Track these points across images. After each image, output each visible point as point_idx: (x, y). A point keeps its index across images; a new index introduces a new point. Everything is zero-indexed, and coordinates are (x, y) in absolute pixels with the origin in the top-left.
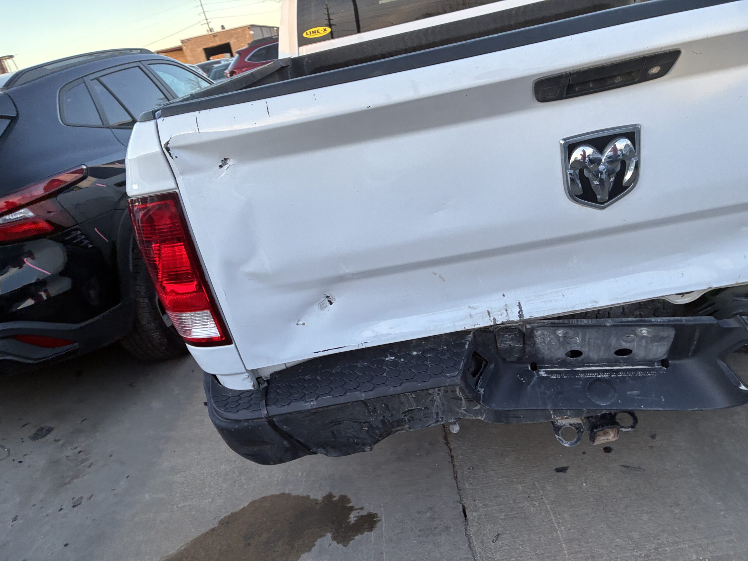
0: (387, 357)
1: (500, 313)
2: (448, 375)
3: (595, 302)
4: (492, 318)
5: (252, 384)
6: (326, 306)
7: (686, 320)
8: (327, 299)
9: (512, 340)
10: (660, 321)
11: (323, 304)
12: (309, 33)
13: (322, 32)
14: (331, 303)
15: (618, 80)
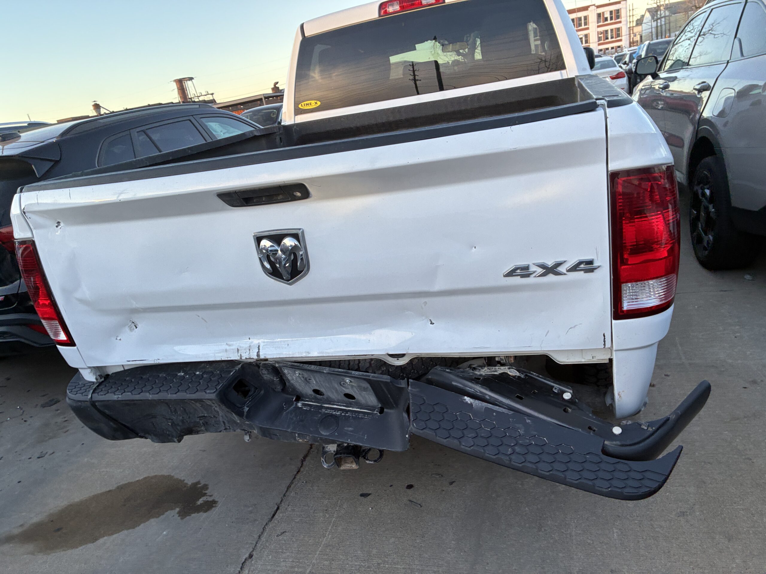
0: (180, 373)
1: (245, 351)
2: (208, 391)
3: (309, 353)
4: (239, 354)
5: (95, 377)
6: (134, 329)
7: (373, 377)
8: (133, 324)
9: (268, 374)
10: (357, 375)
11: (131, 327)
12: (303, 105)
13: (314, 104)
14: (136, 328)
15: (280, 197)
